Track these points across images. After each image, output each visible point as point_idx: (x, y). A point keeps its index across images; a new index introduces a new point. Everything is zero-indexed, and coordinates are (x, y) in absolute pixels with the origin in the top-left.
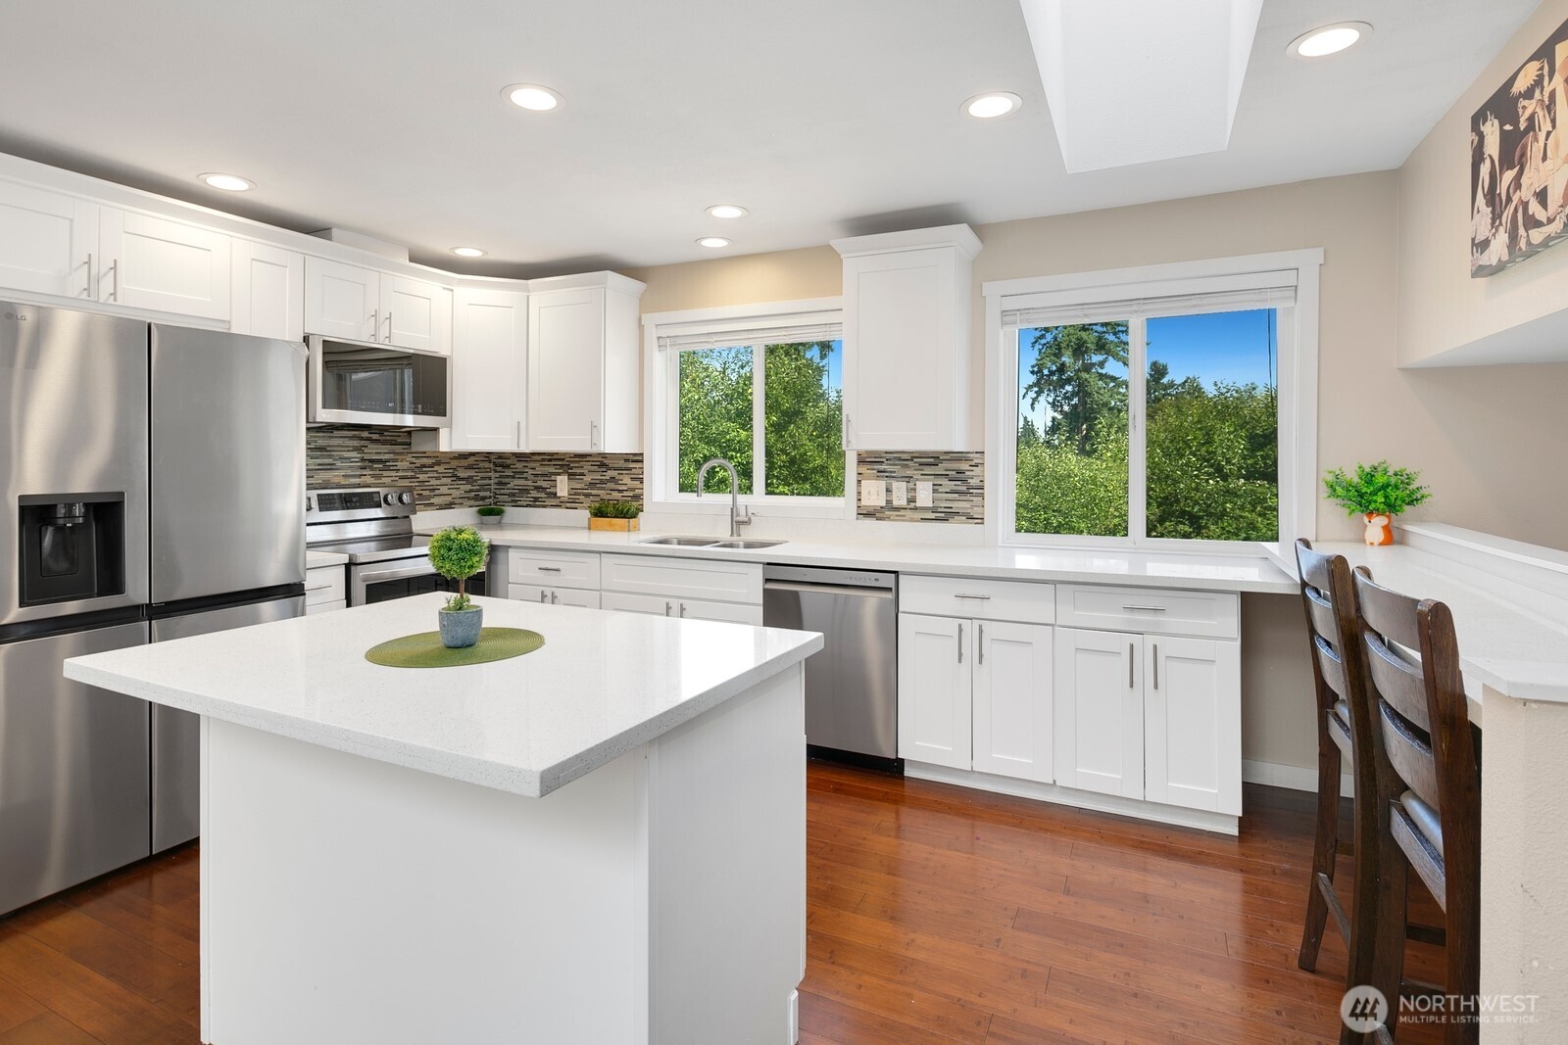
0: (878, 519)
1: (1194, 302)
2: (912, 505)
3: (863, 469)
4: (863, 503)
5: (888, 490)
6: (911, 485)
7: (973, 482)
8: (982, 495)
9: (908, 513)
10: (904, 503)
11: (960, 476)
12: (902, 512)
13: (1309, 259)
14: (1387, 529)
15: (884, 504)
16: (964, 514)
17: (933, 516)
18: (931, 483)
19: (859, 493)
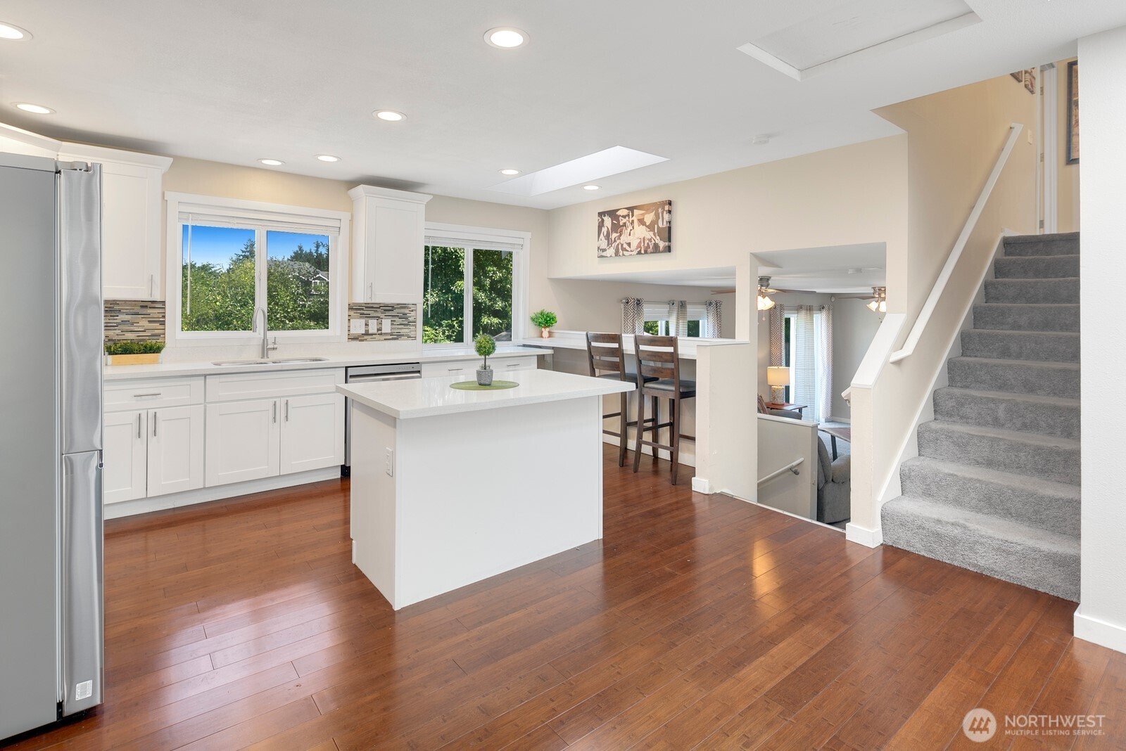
0: (360, 341)
1: (474, 244)
2: (380, 332)
3: (352, 313)
4: (351, 332)
5: (367, 325)
6: (380, 320)
7: (411, 319)
8: (415, 326)
9: (377, 337)
10: (375, 331)
11: (404, 316)
12: (374, 336)
13: (528, 235)
14: (549, 332)
15: (364, 333)
16: (406, 335)
17: (390, 337)
18: (390, 320)
19: (349, 327)
